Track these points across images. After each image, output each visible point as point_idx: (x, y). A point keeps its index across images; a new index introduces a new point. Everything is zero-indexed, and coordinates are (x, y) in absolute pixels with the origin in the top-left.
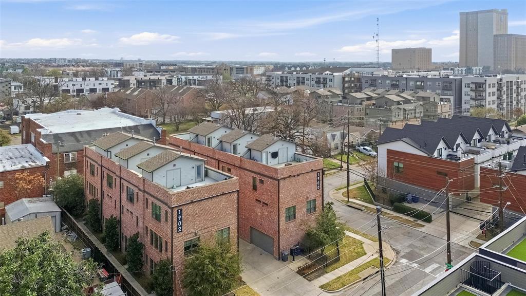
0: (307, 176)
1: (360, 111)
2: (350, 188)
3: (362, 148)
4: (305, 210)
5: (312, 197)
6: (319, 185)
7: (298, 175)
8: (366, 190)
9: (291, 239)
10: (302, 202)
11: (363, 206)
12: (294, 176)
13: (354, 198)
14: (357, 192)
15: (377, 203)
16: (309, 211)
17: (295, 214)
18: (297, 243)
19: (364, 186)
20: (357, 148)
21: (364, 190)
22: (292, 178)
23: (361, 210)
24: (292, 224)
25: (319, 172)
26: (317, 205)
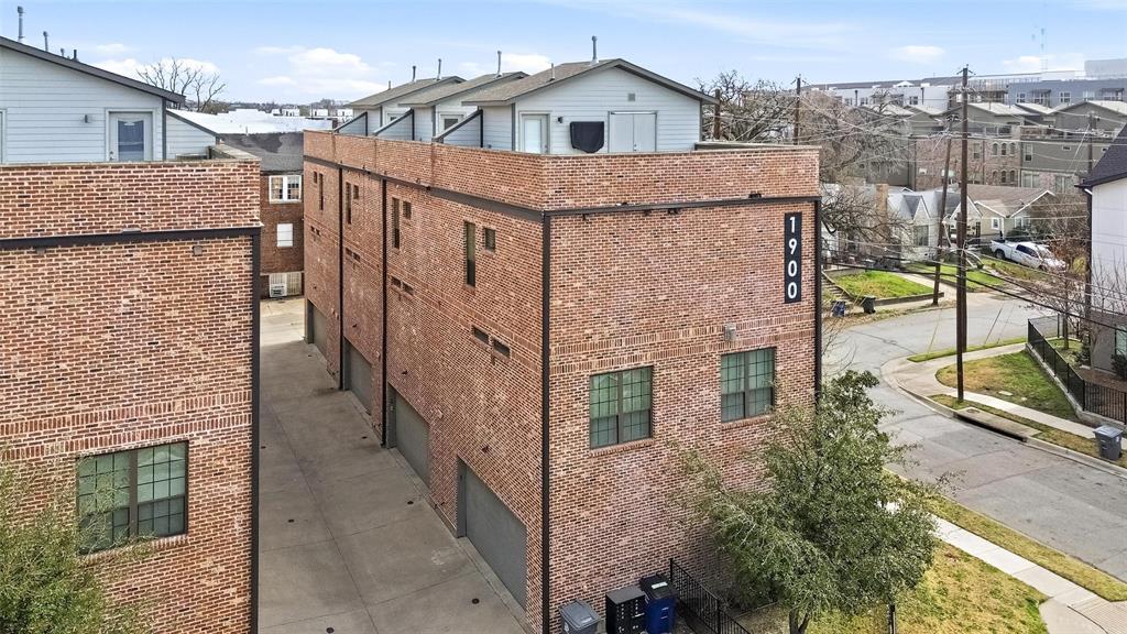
0: (731, 225)
1: (1004, 152)
2: (966, 357)
3: (1015, 245)
4: (711, 396)
5: (753, 333)
6: (798, 279)
7: (674, 211)
8: (1037, 364)
9: (624, 541)
10: (693, 349)
11: (1029, 423)
12: (647, 212)
13: (988, 389)
14: (1000, 370)
15: (1090, 416)
16: (738, 403)
17: (650, 413)
18: (660, 566)
19: (1026, 353)
20: (995, 245)
21: (1030, 365)
22: (632, 221)
23: (1021, 439)
24: (631, 464)
25: (799, 216)
26: (784, 383)
